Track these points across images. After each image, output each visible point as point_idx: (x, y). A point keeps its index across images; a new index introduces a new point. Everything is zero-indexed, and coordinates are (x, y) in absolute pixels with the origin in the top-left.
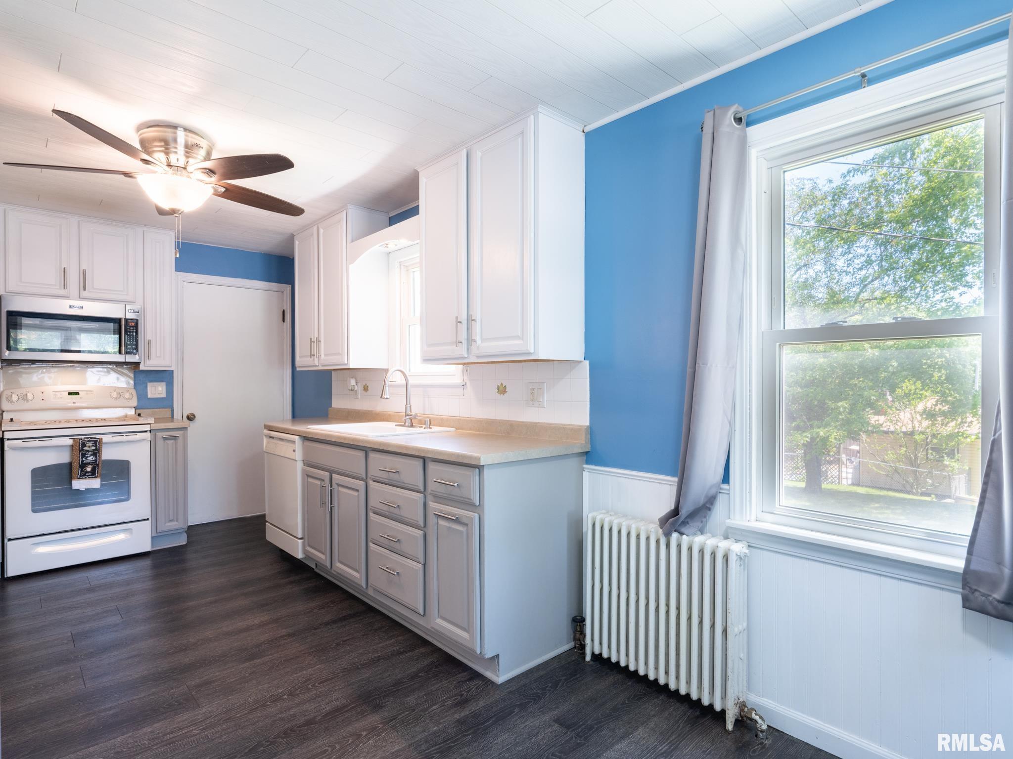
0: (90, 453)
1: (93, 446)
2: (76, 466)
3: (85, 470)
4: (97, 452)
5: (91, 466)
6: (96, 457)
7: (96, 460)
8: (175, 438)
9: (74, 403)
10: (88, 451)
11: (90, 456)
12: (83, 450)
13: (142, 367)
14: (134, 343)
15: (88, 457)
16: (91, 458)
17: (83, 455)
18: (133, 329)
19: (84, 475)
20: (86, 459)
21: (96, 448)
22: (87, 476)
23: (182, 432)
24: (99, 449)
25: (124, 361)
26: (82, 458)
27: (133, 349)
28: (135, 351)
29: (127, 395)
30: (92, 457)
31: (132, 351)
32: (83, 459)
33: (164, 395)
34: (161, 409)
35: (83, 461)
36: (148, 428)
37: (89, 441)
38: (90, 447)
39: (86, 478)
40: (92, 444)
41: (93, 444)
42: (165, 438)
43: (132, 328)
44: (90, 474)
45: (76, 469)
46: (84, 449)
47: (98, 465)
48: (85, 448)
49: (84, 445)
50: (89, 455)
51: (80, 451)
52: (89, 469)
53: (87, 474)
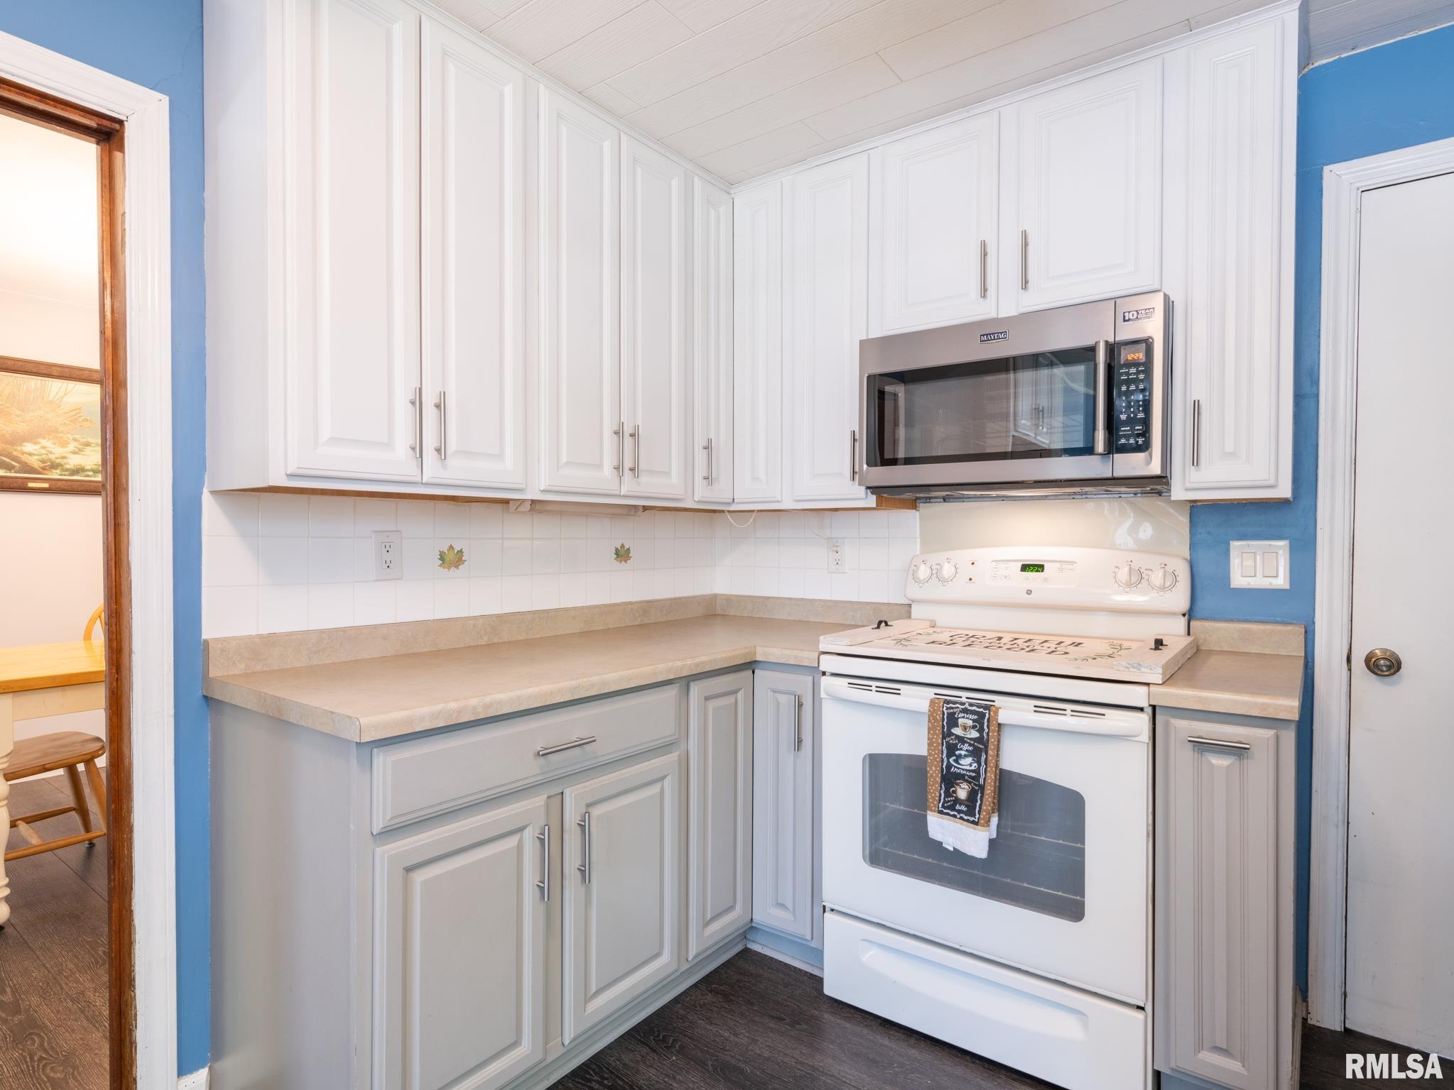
0: (966, 747)
1: (974, 727)
2: (934, 774)
3: (954, 792)
4: (979, 749)
5: (965, 785)
6: (979, 765)
7: (977, 771)
8: (1239, 751)
9: (1029, 592)
10: (962, 740)
11: (965, 756)
12: (950, 734)
13: (1179, 492)
14: (1141, 415)
15: (960, 757)
16: (967, 763)
17: (952, 750)
18: (1138, 372)
19: (950, 807)
20: (956, 761)
21: (982, 737)
22: (959, 812)
23: (1267, 734)
24: (988, 740)
25: (1109, 475)
26: (949, 757)
27: (1138, 435)
28: (1140, 441)
29: (1157, 578)
30: (969, 760)
31: (1132, 441)
32: (951, 760)
33: (1281, 581)
34: (1269, 627)
35: (949, 766)
36: (1138, 696)
37: (965, 711)
38: (965, 729)
39: (954, 816)
40: (970, 723)
41: (974, 721)
42: (1202, 746)
43: (1133, 370)
44: (963, 808)
45: (935, 788)
46: (953, 731)
47: (982, 788)
48: (957, 731)
49: (953, 721)
50: (963, 753)
51: (944, 738)
52: (962, 792)
53: (958, 807)
